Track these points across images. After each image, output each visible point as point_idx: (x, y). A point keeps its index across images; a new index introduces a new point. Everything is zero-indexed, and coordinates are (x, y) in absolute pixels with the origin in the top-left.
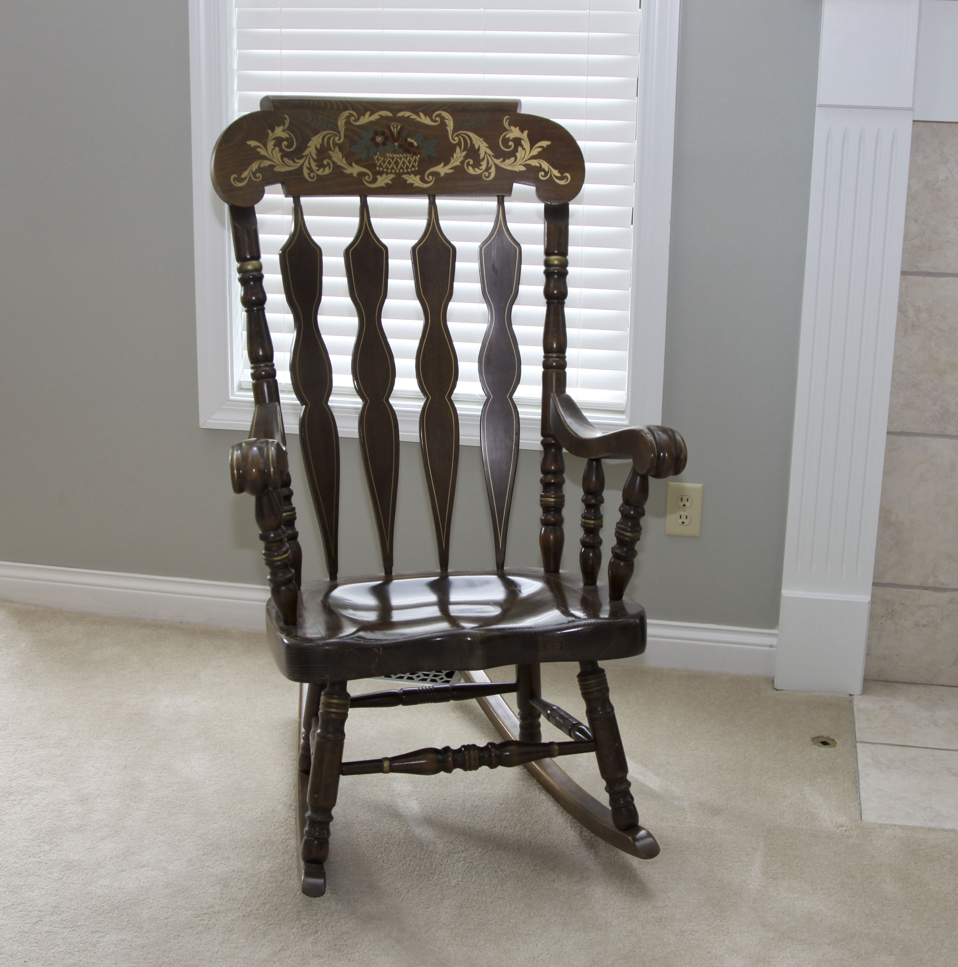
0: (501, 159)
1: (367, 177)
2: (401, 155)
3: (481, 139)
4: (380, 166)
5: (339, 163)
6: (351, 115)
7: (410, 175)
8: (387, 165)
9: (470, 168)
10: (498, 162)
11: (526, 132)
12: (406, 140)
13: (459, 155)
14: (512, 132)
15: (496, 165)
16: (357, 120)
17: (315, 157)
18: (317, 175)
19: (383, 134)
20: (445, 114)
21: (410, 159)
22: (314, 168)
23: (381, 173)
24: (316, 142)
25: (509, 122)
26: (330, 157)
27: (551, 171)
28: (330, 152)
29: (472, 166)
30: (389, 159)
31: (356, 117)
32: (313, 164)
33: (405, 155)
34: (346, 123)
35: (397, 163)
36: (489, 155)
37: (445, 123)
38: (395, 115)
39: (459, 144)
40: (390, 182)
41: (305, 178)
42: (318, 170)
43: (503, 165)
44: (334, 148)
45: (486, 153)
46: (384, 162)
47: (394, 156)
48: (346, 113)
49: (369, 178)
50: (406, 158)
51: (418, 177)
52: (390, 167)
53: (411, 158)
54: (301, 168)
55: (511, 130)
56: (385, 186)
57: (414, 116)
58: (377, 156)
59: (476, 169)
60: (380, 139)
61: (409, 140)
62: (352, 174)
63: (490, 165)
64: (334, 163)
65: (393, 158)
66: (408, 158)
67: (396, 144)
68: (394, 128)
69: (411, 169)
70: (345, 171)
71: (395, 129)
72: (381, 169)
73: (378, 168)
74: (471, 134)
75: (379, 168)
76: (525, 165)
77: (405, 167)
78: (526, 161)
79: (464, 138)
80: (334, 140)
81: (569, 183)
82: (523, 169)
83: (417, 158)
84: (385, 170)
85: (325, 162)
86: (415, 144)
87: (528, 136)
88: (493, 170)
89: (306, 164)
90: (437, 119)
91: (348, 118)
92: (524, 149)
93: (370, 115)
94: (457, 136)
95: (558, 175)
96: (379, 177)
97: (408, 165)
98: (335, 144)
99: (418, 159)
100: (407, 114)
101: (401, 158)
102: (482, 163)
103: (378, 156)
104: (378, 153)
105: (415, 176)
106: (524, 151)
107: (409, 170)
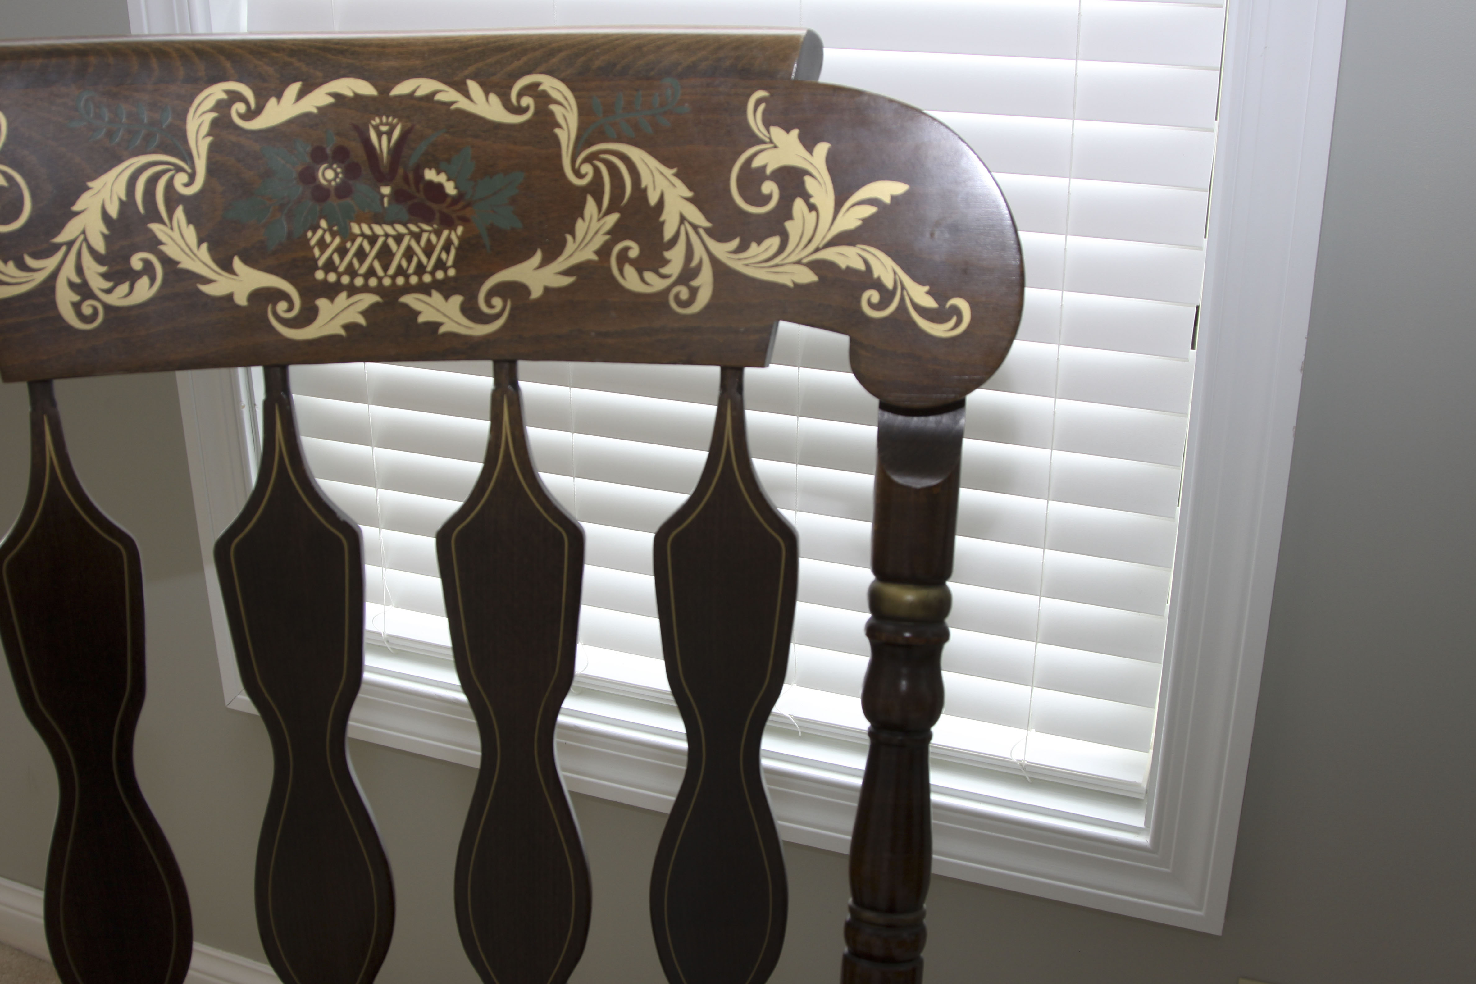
0: (735, 243)
1: (282, 306)
2: (401, 229)
3: (669, 172)
4: (330, 266)
5: (187, 263)
6: (235, 97)
7: (429, 294)
8: (351, 264)
9: (629, 270)
10: (722, 250)
11: (822, 149)
12: (420, 177)
13: (595, 225)
14: (775, 147)
15: (715, 261)
16: (251, 114)
17: (100, 246)
18: (107, 307)
19: (340, 155)
20: (551, 85)
21: (429, 241)
22: (97, 283)
23: (331, 291)
24: (105, 194)
25: (764, 113)
26: (154, 244)
27: (903, 288)
28: (155, 227)
29: (633, 263)
30: (359, 240)
31: (253, 105)
32: (93, 271)
33: (413, 228)
34: (214, 123)
35: (385, 255)
36: (695, 227)
37: (552, 114)
38: (384, 91)
39: (595, 189)
40: (362, 321)
41: (59, 318)
42: (109, 291)
43: (737, 264)
44: (171, 212)
45: (683, 219)
46: (342, 251)
47: (378, 229)
48: (217, 92)
49: (290, 309)
50: (417, 237)
51: (457, 300)
52: (363, 270)
53: (434, 238)
54: (49, 286)
55: (771, 142)
56: (342, 332)
57: (448, 95)
58: (320, 233)
59: (649, 276)
60: (330, 174)
61: (430, 175)
62: (230, 297)
63: (694, 263)
64: (168, 262)
65: (373, 239)
66: (425, 236)
67: (386, 190)
68: (380, 134)
69: (433, 273)
70: (206, 289)
71: (384, 138)
72: (332, 277)
73: (320, 275)
74: (636, 154)
75: (327, 273)
76: (815, 266)
77: (411, 270)
78: (817, 250)
79: (611, 168)
80: (170, 185)
81: (966, 332)
82: (808, 277)
83: (453, 237)
84: (345, 280)
85: (136, 262)
86: (450, 189)
87: (832, 163)
88: (705, 281)
89: (68, 272)
90: (527, 101)
91: (222, 107)
92: (812, 208)
93: (301, 95)
94: (588, 160)
95: (929, 303)
96: (322, 303)
97: (424, 260)
98: (173, 199)
99: (456, 241)
100: (424, 86)
101: (399, 238)
102: (667, 255)
103: (325, 231)
104: (323, 224)
105: (447, 297)
106: (814, 213)
107: (427, 278)
